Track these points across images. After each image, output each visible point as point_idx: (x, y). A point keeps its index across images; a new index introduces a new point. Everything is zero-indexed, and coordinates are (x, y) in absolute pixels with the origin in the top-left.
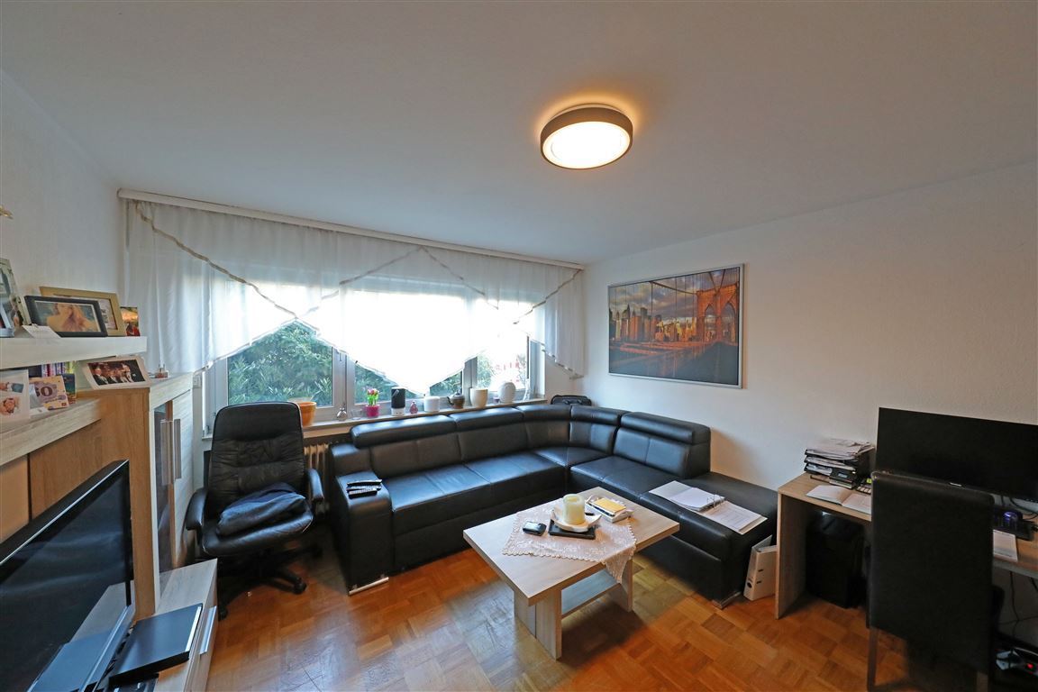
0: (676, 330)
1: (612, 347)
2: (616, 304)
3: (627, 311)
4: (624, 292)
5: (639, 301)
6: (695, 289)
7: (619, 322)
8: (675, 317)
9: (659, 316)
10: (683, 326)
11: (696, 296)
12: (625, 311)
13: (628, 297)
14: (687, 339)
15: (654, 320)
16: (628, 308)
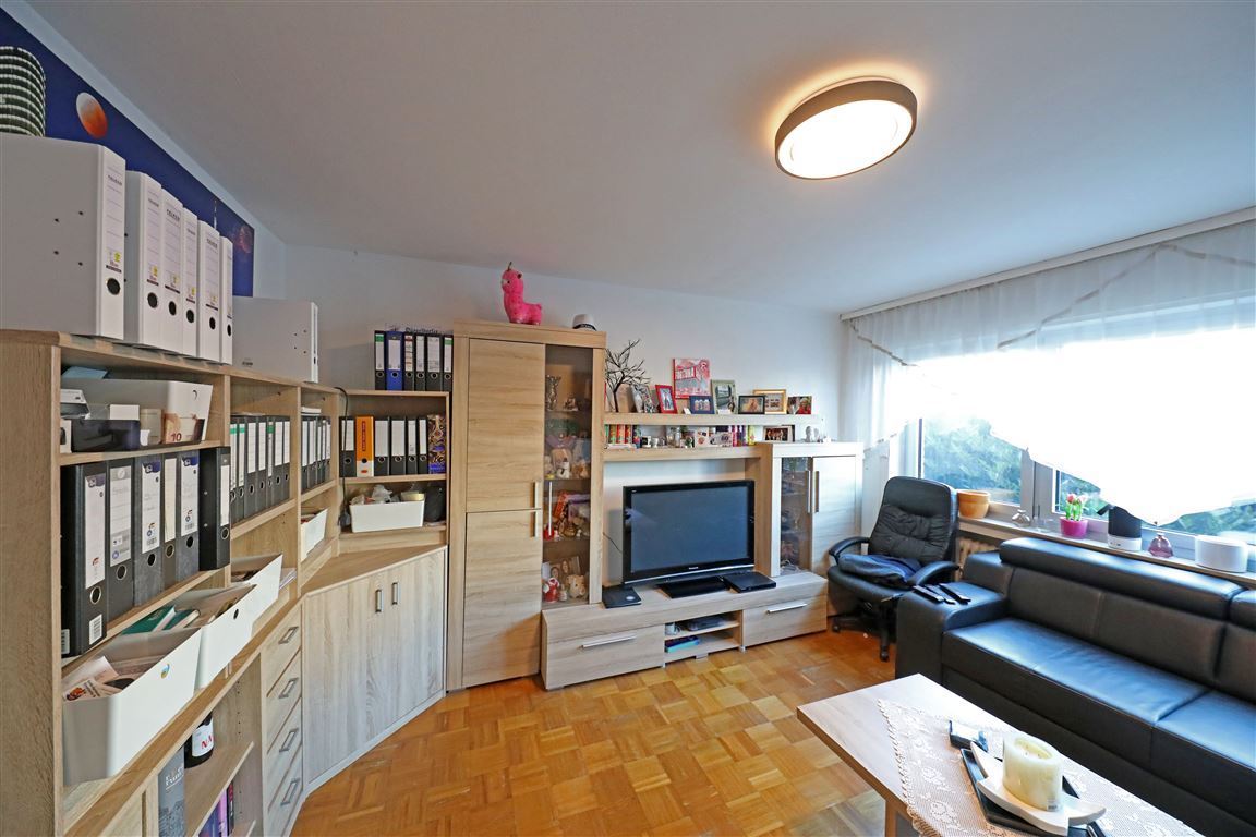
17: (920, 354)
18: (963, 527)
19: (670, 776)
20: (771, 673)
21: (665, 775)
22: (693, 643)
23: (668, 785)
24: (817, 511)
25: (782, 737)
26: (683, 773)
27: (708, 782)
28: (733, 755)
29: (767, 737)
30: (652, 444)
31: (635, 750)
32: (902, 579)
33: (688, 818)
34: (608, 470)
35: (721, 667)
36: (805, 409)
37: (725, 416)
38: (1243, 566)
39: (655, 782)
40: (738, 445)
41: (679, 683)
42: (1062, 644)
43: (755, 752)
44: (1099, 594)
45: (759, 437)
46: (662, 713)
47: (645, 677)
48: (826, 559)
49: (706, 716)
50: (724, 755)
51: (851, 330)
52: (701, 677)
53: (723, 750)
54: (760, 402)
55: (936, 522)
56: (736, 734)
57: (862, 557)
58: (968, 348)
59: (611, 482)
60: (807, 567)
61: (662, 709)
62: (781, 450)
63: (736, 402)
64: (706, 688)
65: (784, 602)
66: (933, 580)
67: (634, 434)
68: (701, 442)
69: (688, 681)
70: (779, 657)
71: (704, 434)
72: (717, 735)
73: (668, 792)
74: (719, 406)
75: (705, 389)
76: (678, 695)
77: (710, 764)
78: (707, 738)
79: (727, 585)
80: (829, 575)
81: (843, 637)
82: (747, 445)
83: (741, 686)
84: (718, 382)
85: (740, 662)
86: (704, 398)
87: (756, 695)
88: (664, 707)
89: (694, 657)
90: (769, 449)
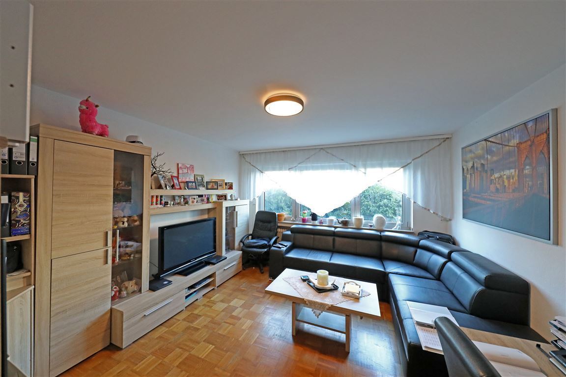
0: (503, 182)
1: (464, 197)
2: (466, 162)
3: (473, 167)
4: (471, 151)
5: (480, 157)
6: (514, 142)
7: (469, 176)
8: (503, 170)
9: (492, 170)
10: (508, 178)
11: (516, 148)
12: (472, 167)
13: (473, 155)
14: (511, 191)
15: (489, 173)
16: (474, 164)
17: (267, 170)
18: (279, 225)
19: (213, 345)
20: (230, 292)
21: (211, 345)
22: (195, 293)
23: (214, 348)
24: (237, 226)
25: (245, 310)
26: (218, 340)
27: (229, 337)
28: (232, 324)
29: (241, 312)
30: (170, 205)
31: (192, 345)
32: (266, 244)
33: (229, 353)
34: (152, 219)
35: (211, 298)
36: (231, 188)
37: (202, 191)
38: (334, 224)
39: (209, 350)
40: (207, 203)
41: (196, 312)
42: (308, 251)
43: (239, 319)
44: (312, 236)
45: (214, 199)
46: (195, 326)
47: (177, 317)
48: (239, 244)
49: (215, 317)
50: (229, 326)
51: (243, 159)
52: (204, 305)
53: (228, 325)
54: (216, 185)
55: (272, 224)
56: (230, 317)
57: (250, 241)
58: (281, 169)
59: (153, 225)
60: (233, 249)
61: (195, 324)
62: (226, 204)
63: (205, 184)
64: (209, 309)
65: (229, 264)
66: (275, 242)
67: (161, 200)
68: (193, 202)
69: (200, 309)
70: (230, 285)
71: (194, 199)
72: (223, 321)
73: (216, 350)
74: (198, 186)
75: (192, 179)
76: (198, 316)
77: (226, 332)
78: (219, 324)
79: (207, 263)
80: (242, 250)
81: (247, 270)
82: (211, 203)
83: (222, 301)
84: (197, 175)
85: (218, 293)
86: (192, 182)
87: (229, 301)
88: (194, 324)
89: (197, 300)
90: (221, 204)
